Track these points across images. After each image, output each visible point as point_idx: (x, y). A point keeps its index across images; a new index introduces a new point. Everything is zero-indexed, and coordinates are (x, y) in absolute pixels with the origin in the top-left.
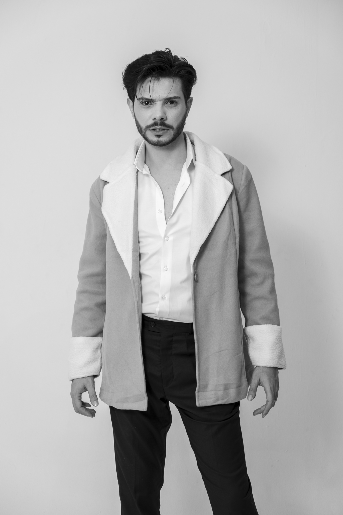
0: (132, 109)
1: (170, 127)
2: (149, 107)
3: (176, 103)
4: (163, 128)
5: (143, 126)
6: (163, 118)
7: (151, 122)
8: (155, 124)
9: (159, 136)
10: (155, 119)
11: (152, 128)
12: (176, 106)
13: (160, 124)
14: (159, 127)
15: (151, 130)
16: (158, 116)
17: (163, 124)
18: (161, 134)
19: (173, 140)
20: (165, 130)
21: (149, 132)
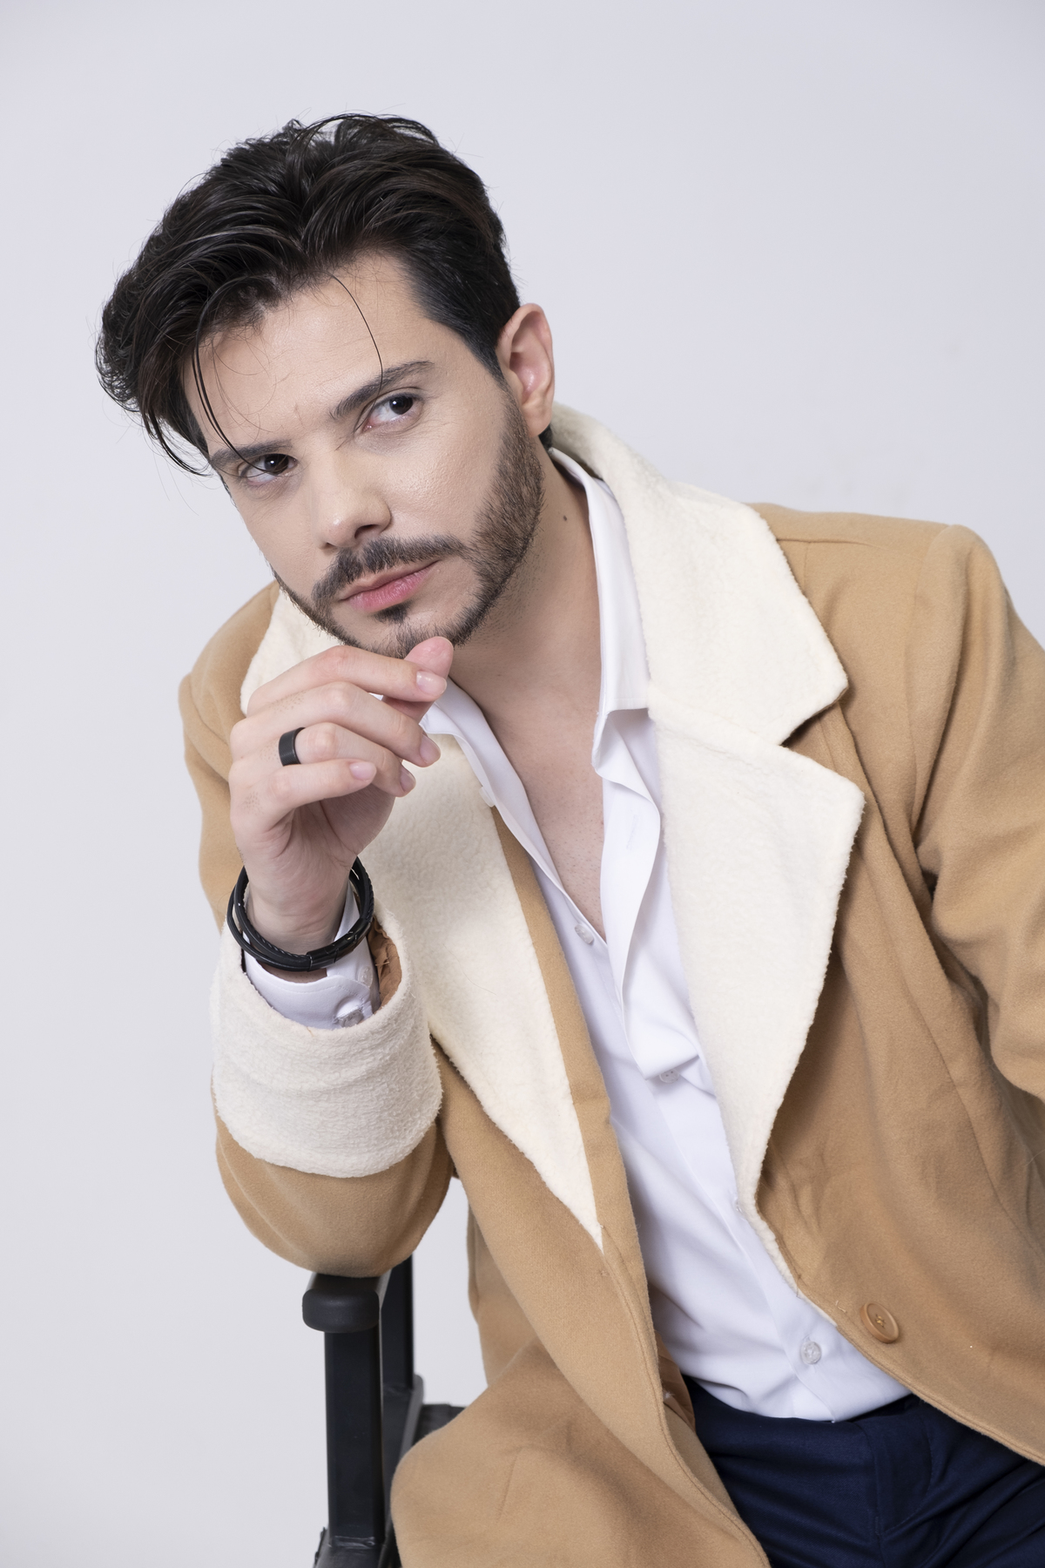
1: (431, 553)
3: (419, 400)
4: (399, 568)
5: (303, 591)
6: (367, 522)
7: (324, 565)
8: (346, 570)
9: (395, 613)
10: (330, 544)
11: (342, 594)
13: (368, 559)
14: (367, 579)
15: (347, 599)
16: (337, 522)
17: (383, 556)
18: (400, 601)
19: (492, 593)
20: (401, 577)
21: (343, 614)
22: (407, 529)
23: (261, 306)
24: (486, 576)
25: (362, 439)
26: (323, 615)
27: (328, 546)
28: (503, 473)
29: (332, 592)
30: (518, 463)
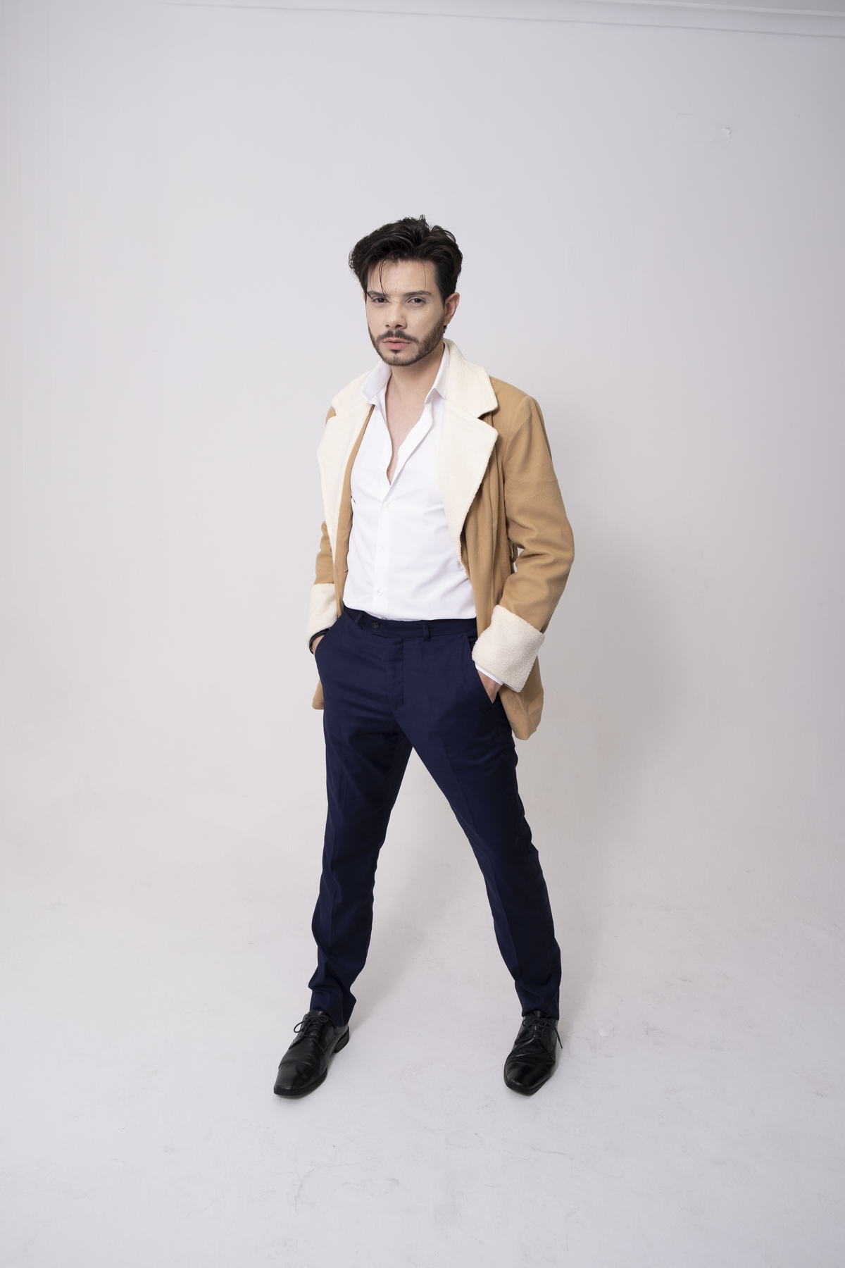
2: (383, 306)
5: (376, 336)
6: (401, 324)
7: (384, 330)
13: (396, 333)
17: (400, 334)
18: (399, 348)
19: (418, 358)
20: (404, 343)
21: (382, 346)
22: (408, 332)
23: (399, 260)
24: (420, 352)
25: (407, 304)
26: (376, 343)
27: (388, 326)
28: (435, 329)
29: (383, 338)
30: (438, 329)
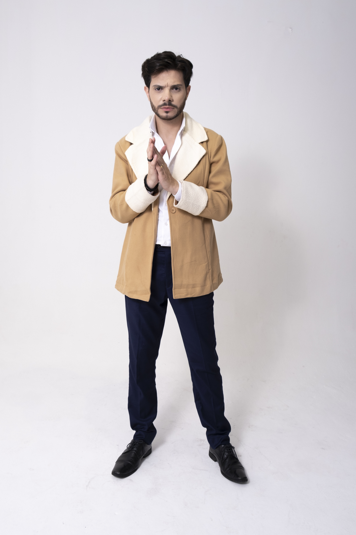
0: (148, 94)
1: (175, 107)
2: (160, 92)
3: (180, 89)
4: (170, 107)
6: (170, 100)
8: (165, 104)
9: (167, 112)
10: (164, 100)
11: (162, 107)
12: (179, 91)
13: (168, 104)
14: (167, 106)
15: (162, 108)
16: (167, 98)
17: (170, 104)
18: (169, 111)
19: (176, 116)
20: (171, 108)
21: (160, 110)
28: (184, 102)
